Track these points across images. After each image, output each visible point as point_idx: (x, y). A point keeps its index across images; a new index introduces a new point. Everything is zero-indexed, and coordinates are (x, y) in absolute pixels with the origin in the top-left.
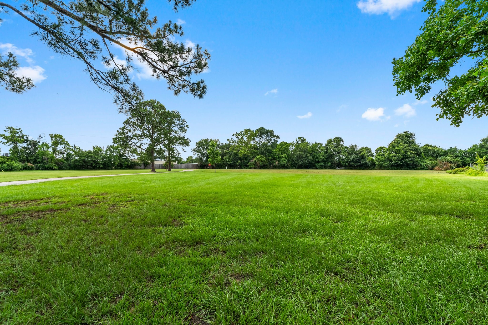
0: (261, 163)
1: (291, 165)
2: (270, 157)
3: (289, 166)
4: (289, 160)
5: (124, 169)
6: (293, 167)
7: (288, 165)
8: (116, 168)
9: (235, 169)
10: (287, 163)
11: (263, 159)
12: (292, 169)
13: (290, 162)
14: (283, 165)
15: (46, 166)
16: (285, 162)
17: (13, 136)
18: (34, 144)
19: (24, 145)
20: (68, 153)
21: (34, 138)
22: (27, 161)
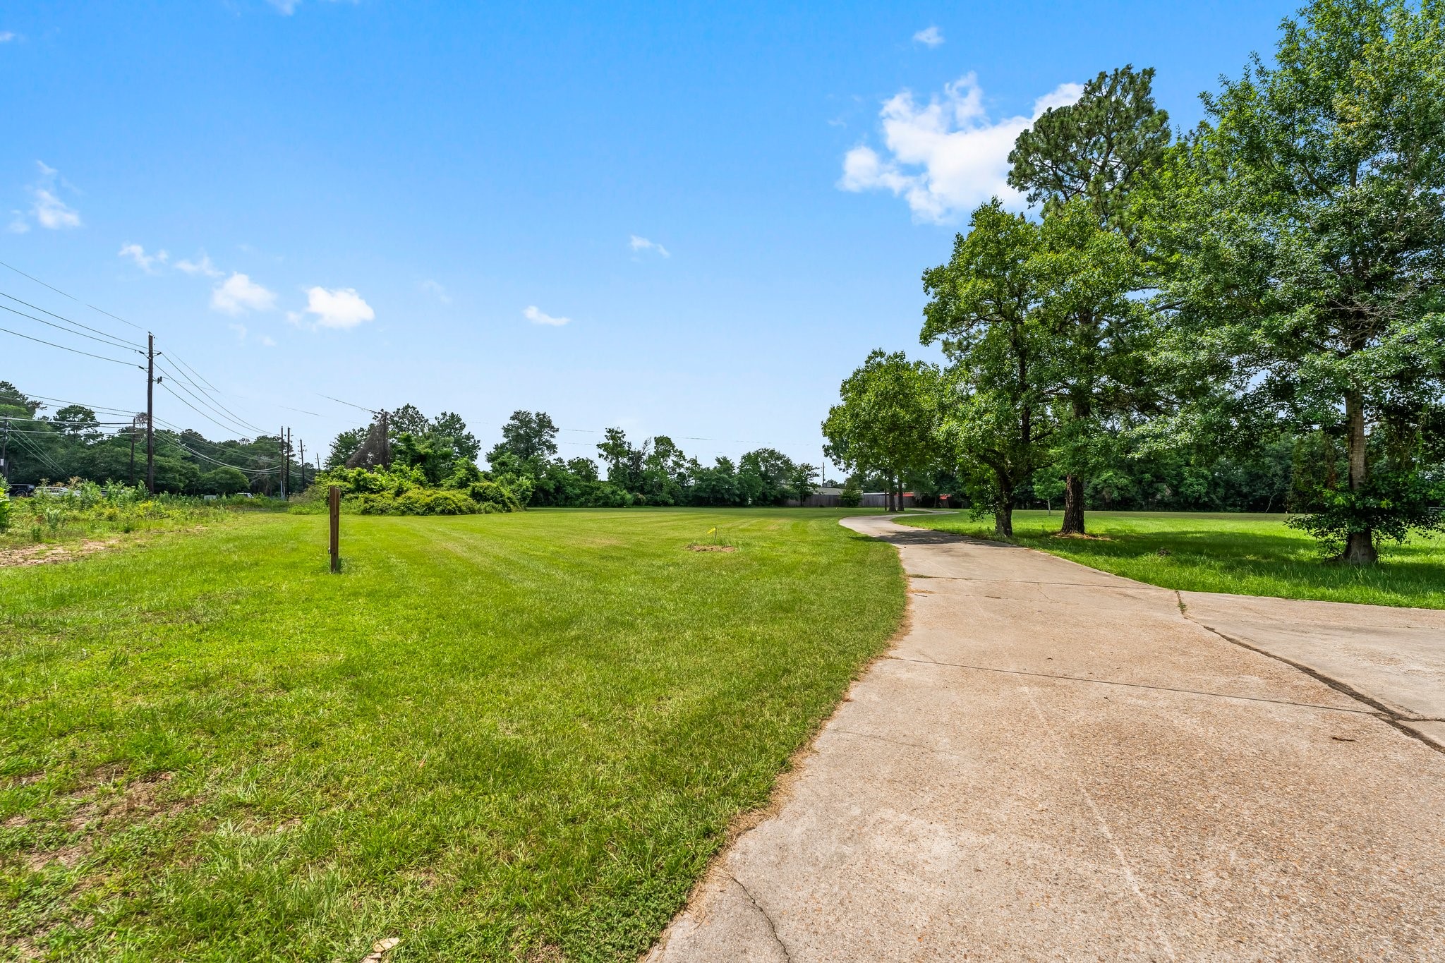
0: (1116, 494)
1: (1224, 499)
2: (1147, 476)
3: (1217, 502)
4: (1217, 485)
5: (769, 506)
6: (1231, 505)
7: (1212, 500)
8: (756, 504)
9: (1025, 508)
10: (1207, 493)
11: (1124, 481)
12: (1225, 510)
13: (1221, 491)
14: (1194, 498)
15: (658, 499)
16: (1203, 490)
17: (614, 445)
18: (636, 457)
19: (625, 460)
20: (680, 474)
21: (636, 446)
22: (631, 490)
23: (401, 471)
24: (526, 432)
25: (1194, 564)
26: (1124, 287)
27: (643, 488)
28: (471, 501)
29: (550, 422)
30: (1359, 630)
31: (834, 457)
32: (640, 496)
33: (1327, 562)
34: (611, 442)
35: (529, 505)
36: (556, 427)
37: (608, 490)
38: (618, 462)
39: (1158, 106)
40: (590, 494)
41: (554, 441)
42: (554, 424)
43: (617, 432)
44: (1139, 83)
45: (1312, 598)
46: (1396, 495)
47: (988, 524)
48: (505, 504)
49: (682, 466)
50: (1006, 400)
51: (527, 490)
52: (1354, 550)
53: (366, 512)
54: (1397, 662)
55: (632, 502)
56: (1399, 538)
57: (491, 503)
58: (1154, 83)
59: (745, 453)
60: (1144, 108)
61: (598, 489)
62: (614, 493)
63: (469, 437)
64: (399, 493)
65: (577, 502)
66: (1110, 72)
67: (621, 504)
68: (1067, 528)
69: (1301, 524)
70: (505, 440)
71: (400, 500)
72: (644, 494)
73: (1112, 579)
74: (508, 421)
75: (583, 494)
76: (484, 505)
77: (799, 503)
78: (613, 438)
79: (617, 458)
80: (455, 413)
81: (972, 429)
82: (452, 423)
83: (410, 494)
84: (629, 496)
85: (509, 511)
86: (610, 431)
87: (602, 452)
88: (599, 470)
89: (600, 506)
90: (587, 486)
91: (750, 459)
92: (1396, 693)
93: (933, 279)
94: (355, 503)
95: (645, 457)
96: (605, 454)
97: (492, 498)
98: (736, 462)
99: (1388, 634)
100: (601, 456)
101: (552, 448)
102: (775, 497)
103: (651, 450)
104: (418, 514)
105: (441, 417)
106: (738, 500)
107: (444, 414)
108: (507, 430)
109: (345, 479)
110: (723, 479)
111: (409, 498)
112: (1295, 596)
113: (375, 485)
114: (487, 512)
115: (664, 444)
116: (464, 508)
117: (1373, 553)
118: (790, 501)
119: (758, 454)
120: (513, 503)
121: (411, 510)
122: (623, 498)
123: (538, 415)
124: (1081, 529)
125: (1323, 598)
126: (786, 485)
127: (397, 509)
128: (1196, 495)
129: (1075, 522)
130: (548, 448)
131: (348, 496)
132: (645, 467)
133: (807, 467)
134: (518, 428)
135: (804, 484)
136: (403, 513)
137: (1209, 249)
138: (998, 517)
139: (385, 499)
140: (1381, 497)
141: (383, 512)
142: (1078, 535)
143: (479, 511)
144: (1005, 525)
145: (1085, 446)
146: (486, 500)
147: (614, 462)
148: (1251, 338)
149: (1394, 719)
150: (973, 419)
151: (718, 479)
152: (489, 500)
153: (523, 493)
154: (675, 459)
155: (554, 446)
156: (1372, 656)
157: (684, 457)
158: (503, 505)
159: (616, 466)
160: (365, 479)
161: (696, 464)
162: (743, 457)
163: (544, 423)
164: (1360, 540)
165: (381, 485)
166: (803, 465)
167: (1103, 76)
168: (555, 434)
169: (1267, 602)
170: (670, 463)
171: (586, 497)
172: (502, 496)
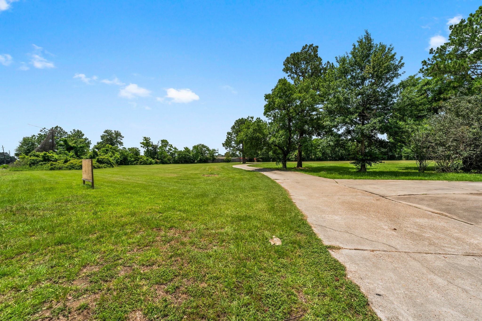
8: (198, 162)
9: (290, 161)
15: (164, 161)
17: (147, 143)
18: (155, 147)
19: (151, 148)
20: (171, 153)
21: (155, 143)
22: (154, 158)
23: (65, 153)
24: (110, 137)
25: (332, 173)
26: (317, 104)
27: (158, 158)
28: (98, 164)
29: (120, 134)
30: (370, 184)
31: (226, 147)
32: (157, 161)
33: (357, 172)
34: (145, 142)
35: (119, 165)
36: (123, 136)
37: (145, 159)
38: (148, 149)
39: (319, 56)
40: (138, 160)
41: (122, 141)
42: (122, 134)
43: (147, 138)
44: (315, 49)
45: (359, 179)
46: (371, 156)
47: (281, 165)
48: (111, 165)
49: (171, 150)
50: (288, 132)
51: (118, 159)
52: (362, 169)
53: (52, 169)
54: (379, 189)
55: (154, 163)
56: (371, 165)
57: (106, 164)
58: (319, 50)
59: (194, 145)
60: (316, 56)
61: (141, 158)
62: (147, 160)
63: (86, 139)
64: (66, 161)
65: (133, 163)
66: (308, 45)
67: (151, 163)
68: (298, 166)
69: (352, 163)
70: (102, 141)
71: (68, 164)
72: (158, 160)
73: (318, 178)
74: (102, 133)
75: (135, 161)
76: (103, 165)
77: (212, 161)
78: (146, 140)
79: (148, 147)
80: (79, 130)
81: (280, 140)
82: (78, 134)
83: (71, 161)
84: (153, 161)
85: (113, 167)
86: (144, 138)
87: (142, 145)
88: (141, 152)
89: (142, 164)
90: (136, 157)
91: (194, 147)
92: (382, 193)
93: (267, 97)
94: (45, 166)
95: (158, 147)
96: (143, 146)
97: (106, 162)
98: (191, 148)
99: (375, 184)
100: (141, 146)
101: (121, 144)
102: (204, 160)
103: (160, 145)
104: (77, 169)
105: (73, 131)
106: (192, 161)
107: (74, 130)
108: (102, 137)
109: (37, 156)
110: (187, 154)
111: (72, 163)
112: (356, 179)
113: (53, 159)
114: (105, 168)
115: (165, 143)
116: (96, 166)
117: (366, 169)
118: (209, 161)
119: (198, 146)
120: (114, 164)
121: (74, 168)
122: (151, 162)
123: (115, 131)
124: (301, 166)
125: (361, 179)
126: (208, 156)
127: (67, 167)
128: (320, 157)
129: (300, 165)
130: (120, 144)
131: (40, 163)
132: (158, 150)
133: (214, 150)
134: (107, 136)
135: (213, 156)
136: (70, 169)
137: (337, 98)
138: (283, 163)
139: (60, 163)
140: (368, 157)
141: (60, 169)
142: (301, 168)
143: (102, 167)
144: (285, 165)
145: (307, 145)
146: (104, 163)
147: (146, 149)
148: (346, 120)
149: (383, 197)
150: (280, 137)
151: (185, 155)
152: (105, 163)
153: (117, 160)
154: (169, 148)
155: (122, 143)
156: (374, 188)
157: (172, 147)
158: (110, 164)
159: (148, 150)
160: (48, 156)
161: (176, 149)
162: (193, 147)
163: (118, 134)
164: (363, 166)
165: (56, 159)
166: (213, 149)
167: (306, 45)
168: (123, 139)
169: (351, 180)
170: (167, 149)
171: (137, 161)
172: (110, 161)
